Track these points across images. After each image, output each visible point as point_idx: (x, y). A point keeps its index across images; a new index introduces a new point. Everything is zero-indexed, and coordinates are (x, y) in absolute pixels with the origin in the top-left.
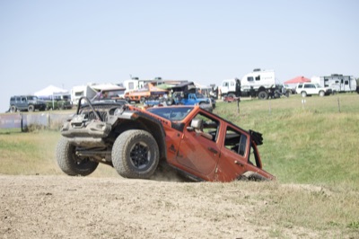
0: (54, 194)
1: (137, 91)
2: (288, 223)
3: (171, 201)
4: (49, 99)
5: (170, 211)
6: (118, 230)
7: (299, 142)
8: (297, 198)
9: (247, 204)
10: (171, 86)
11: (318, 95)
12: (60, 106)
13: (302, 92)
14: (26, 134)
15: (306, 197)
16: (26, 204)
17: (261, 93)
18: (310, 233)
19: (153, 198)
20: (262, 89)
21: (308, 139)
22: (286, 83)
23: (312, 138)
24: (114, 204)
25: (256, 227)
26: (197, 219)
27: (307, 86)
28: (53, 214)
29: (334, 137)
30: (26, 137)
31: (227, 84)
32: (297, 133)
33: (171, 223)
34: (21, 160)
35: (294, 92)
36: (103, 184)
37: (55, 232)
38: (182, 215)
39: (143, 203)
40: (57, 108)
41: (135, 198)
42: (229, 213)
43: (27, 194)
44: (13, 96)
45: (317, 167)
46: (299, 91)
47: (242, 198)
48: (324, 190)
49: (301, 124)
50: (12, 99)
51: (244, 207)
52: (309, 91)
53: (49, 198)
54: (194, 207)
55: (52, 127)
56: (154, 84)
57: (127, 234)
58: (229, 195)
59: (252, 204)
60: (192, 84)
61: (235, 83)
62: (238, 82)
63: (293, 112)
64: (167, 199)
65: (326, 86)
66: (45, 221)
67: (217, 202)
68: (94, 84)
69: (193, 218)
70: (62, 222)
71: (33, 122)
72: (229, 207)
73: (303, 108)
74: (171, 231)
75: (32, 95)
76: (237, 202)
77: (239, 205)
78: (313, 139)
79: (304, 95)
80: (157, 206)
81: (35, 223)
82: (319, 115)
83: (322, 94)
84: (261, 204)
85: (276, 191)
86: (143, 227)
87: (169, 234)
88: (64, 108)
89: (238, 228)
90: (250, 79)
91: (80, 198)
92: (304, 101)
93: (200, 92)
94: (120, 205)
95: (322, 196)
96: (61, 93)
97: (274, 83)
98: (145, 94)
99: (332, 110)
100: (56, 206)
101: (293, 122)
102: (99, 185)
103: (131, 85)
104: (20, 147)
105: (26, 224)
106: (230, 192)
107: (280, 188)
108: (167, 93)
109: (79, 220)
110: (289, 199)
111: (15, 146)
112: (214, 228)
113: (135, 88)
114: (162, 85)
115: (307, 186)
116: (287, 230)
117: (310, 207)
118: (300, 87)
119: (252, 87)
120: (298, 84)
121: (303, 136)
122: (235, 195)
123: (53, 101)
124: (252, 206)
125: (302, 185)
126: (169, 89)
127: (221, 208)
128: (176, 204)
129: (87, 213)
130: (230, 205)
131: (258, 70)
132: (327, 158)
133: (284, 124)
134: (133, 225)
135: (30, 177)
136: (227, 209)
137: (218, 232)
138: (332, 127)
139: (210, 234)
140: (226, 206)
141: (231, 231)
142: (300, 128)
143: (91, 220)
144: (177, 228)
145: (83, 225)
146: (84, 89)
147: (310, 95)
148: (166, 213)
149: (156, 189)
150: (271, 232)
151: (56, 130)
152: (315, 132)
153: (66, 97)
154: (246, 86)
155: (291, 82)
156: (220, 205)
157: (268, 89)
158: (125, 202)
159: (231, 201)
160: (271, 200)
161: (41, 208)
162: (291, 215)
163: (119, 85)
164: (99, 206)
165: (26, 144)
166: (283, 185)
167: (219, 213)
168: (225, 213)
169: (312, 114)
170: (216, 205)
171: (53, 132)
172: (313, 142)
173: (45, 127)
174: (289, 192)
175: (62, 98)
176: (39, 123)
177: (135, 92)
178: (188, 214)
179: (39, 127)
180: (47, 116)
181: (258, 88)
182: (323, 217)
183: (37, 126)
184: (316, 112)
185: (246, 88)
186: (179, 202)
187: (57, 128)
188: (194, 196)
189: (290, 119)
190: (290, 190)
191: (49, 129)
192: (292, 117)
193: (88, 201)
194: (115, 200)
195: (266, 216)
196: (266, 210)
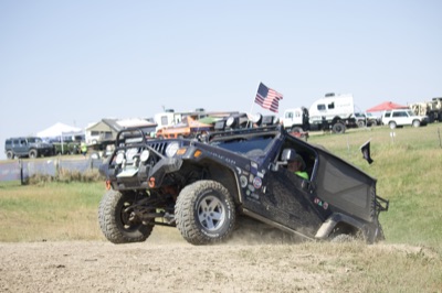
0: (68, 266)
1: (172, 128)
3: (223, 271)
4: (56, 141)
5: (222, 284)
7: (389, 188)
8: (388, 262)
9: (323, 272)
10: (216, 119)
11: (412, 125)
12: (72, 149)
13: (390, 122)
15: (400, 260)
16: (32, 281)
17: (336, 125)
19: (199, 268)
20: (337, 119)
21: (400, 184)
22: (369, 111)
23: (406, 182)
24: (147, 277)
27: (396, 115)
28: (67, 292)
29: (435, 181)
30: (28, 191)
31: (290, 116)
32: (385, 176)
34: (22, 222)
35: (379, 123)
39: (186, 276)
40: (67, 152)
41: (175, 269)
42: (300, 285)
43: (32, 267)
44: (9, 138)
45: (413, 220)
46: (386, 121)
47: (316, 265)
48: (424, 251)
49: (390, 165)
50: (8, 142)
51: (319, 277)
52: (400, 121)
53: (62, 271)
54: (253, 279)
55: (61, 178)
56: (195, 117)
58: (298, 261)
59: (330, 272)
60: (245, 116)
61: (301, 113)
62: (306, 111)
63: (380, 149)
64: (217, 268)
67: (283, 271)
71: (36, 172)
72: (300, 278)
73: (393, 143)
75: (34, 136)
76: (310, 270)
77: (312, 274)
78: (407, 184)
79: (392, 126)
80: (204, 279)
82: (414, 152)
83: (416, 124)
84: (341, 271)
85: (360, 255)
88: (78, 153)
90: (321, 107)
91: (102, 271)
92: (393, 134)
94: (156, 278)
95: (422, 260)
96: (72, 132)
97: (352, 112)
98: (183, 131)
99: (430, 145)
100: (71, 282)
101: (380, 163)
102: (127, 253)
103: (164, 119)
104: (20, 205)
106: (300, 257)
107: (365, 250)
108: (211, 129)
110: (378, 264)
111: (14, 204)
113: (170, 124)
114: (206, 119)
115: (402, 247)
117: (407, 274)
118: (388, 115)
119: (324, 118)
120: (385, 112)
121: (393, 180)
122: (307, 261)
123: (62, 144)
124: (330, 275)
125: (395, 246)
126: (214, 124)
127: (288, 278)
128: (228, 274)
129: (112, 289)
130: (300, 274)
131: (332, 95)
132: (425, 208)
135: (35, 245)
136: (297, 280)
138: (432, 166)
140: (296, 275)
142: (389, 170)
147: (401, 126)
148: (216, 287)
149: (202, 257)
151: (67, 182)
152: (410, 175)
153: (79, 138)
154: (315, 116)
155: (375, 110)
156: (287, 274)
157: (345, 120)
158: (162, 274)
159: (301, 268)
160: (355, 267)
161: (51, 285)
162: (382, 285)
163: (148, 120)
164: (128, 281)
165: (27, 201)
166: (370, 247)
167: (287, 285)
168: (294, 284)
169: (404, 150)
170: (283, 275)
171: (63, 184)
172: (406, 188)
173: (52, 178)
174: (378, 255)
175: (73, 139)
176: (44, 174)
177: (169, 128)
178: (246, 288)
179: (44, 178)
180: (55, 163)
181: (332, 118)
182: (424, 287)
183: (42, 177)
184: (409, 148)
185: (315, 119)
186: (233, 272)
187: (69, 178)
188: (253, 264)
189: (375, 157)
190: (380, 252)
191: (58, 181)
192: (378, 155)
193: (113, 274)
194: (149, 272)
195: (349, 288)
196: (348, 280)
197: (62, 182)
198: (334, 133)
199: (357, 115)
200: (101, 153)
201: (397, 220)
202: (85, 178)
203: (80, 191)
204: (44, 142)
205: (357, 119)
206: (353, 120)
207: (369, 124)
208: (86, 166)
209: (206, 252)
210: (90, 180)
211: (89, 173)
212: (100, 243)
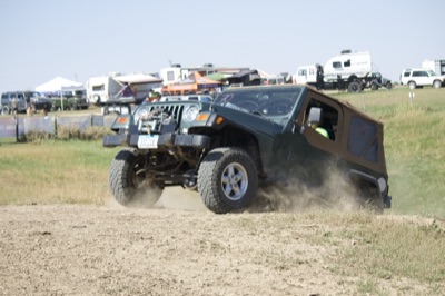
0: (54, 233)
1: (178, 84)
2: (385, 272)
3: (219, 241)
4: (56, 96)
5: (218, 255)
6: (143, 283)
7: (406, 152)
8: (398, 234)
9: (327, 244)
10: (226, 76)
11: (432, 86)
12: (72, 106)
13: (409, 82)
14: (24, 145)
15: (411, 233)
16: (13, 249)
17: (351, 84)
18: (416, 287)
19: (194, 237)
20: (353, 77)
21: (418, 147)
23: (424, 146)
24: (138, 246)
25: (338, 277)
26: (255, 267)
27: (416, 74)
28: (51, 262)
30: (23, 149)
31: (303, 73)
32: (402, 139)
33: (219, 274)
34: (16, 183)
36: (124, 217)
37: (54, 289)
38: (235, 262)
39: (180, 245)
40: (67, 107)
41: (169, 238)
42: (302, 258)
43: (15, 234)
45: (431, 187)
46: (405, 80)
47: (321, 236)
48: (438, 223)
49: (408, 127)
50: (4, 96)
51: (323, 249)
52: (420, 80)
53: (47, 239)
54: (251, 250)
55: (59, 135)
56: (203, 73)
57: (155, 289)
58: (301, 232)
59: (335, 244)
60: (256, 72)
61: (315, 70)
62: (320, 69)
63: (398, 110)
64: (213, 238)
65: (443, 73)
66: (40, 273)
67: (284, 242)
68: (119, 75)
69: (249, 266)
70: (63, 274)
71: (33, 128)
72: (301, 250)
73: (411, 104)
74: (219, 284)
75: (32, 90)
76: (313, 242)
77: (315, 246)
78: (426, 148)
79: (412, 86)
80: (199, 249)
81: (25, 276)
82: (434, 114)
83: (437, 85)
84: (347, 243)
85: (369, 226)
86: (179, 279)
87: (215, 289)
88: (78, 108)
89: (314, 280)
90: (336, 65)
91: (90, 239)
92: (412, 94)
94: (147, 247)
95: (435, 232)
96: (73, 87)
97: (369, 70)
98: (189, 87)
100: (55, 251)
101: (397, 125)
102: (119, 219)
103: (170, 75)
104: (14, 164)
105: (11, 278)
106: (304, 228)
107: (375, 221)
108: (221, 85)
109: (87, 270)
110: (386, 237)
111: (8, 162)
112: (279, 279)
113: (176, 80)
114: (214, 75)
115: (414, 218)
116: (383, 281)
117: (417, 248)
118: (407, 74)
119: (339, 76)
120: (404, 71)
121: (411, 144)
122: (312, 232)
123: (62, 99)
124: (334, 247)
125: (406, 216)
126: (223, 80)
127: (289, 251)
128: (226, 245)
129: (99, 259)
130: (302, 246)
131: (348, 52)
134: (164, 277)
135: (23, 209)
136: (298, 252)
137: (285, 286)
139: (274, 289)
140: (298, 247)
141: (304, 284)
142: (406, 132)
143: (104, 270)
144: (227, 280)
145: (94, 277)
146: (104, 81)
147: (421, 87)
148: (212, 259)
149: (199, 225)
150: (360, 284)
151: (65, 139)
152: (429, 138)
153: (80, 93)
154: (330, 74)
156: (289, 245)
157: (362, 79)
158: (154, 243)
159: (304, 239)
160: (362, 239)
161: (34, 254)
162: (390, 259)
163: (153, 75)
164: (117, 250)
165: (22, 159)
166: (379, 217)
167: (287, 257)
168: (295, 257)
169: (423, 112)
170: (284, 247)
171: (61, 142)
172: (425, 152)
173: (50, 136)
174: (387, 227)
175: (74, 93)
176: (41, 131)
177: (175, 84)
178: (243, 260)
179: (41, 136)
180: (53, 119)
181: (348, 77)
182: (435, 263)
183: (39, 134)
184: (429, 109)
185: (330, 77)
186: (231, 243)
187: (67, 136)
188: (253, 234)
189: (392, 120)
190: (389, 224)
191: (56, 138)
192: (397, 117)
193: (102, 243)
194: (140, 241)
195: (354, 262)
196: (354, 254)
197: (60, 139)
198: (350, 92)
200: (102, 109)
201: (415, 187)
202: (84, 136)
203: (79, 149)
204: (43, 96)
208: (86, 122)
209: (204, 220)
210: (90, 138)
211: (89, 130)
212: (93, 207)
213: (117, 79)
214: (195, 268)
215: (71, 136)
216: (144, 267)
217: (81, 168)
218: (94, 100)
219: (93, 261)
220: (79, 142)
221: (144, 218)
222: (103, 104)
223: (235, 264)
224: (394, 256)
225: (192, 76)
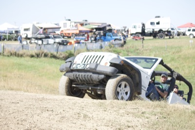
0: (2, 106)
1: (69, 30)
3: (88, 114)
4: (4, 33)
5: (87, 121)
8: (180, 115)
9: (143, 118)
10: (94, 27)
12: (12, 38)
13: (190, 34)
15: (187, 114)
17: (160, 34)
19: (75, 111)
20: (161, 31)
21: (193, 69)
22: (179, 27)
24: (46, 114)
26: (106, 128)
27: (194, 30)
31: (135, 27)
32: (186, 65)
35: (184, 34)
36: (39, 99)
39: (67, 115)
40: (10, 39)
41: (62, 111)
42: (130, 124)
46: (188, 33)
47: (140, 113)
49: (188, 58)
51: (141, 120)
54: (104, 119)
55: (5, 54)
56: (82, 25)
58: (130, 111)
59: (147, 118)
60: (110, 25)
61: (141, 26)
62: (144, 25)
63: (183, 49)
64: (84, 112)
67: (121, 116)
68: (38, 23)
69: (102, 127)
70: (6, 127)
72: (130, 120)
73: (191, 46)
76: (136, 116)
77: (137, 119)
79: (191, 37)
80: (77, 117)
84: (153, 118)
85: (165, 109)
88: (15, 40)
90: (152, 23)
91: (21, 109)
92: (192, 41)
93: (115, 31)
94: (50, 115)
96: (13, 29)
98: (75, 32)
100: (2, 115)
101: (183, 56)
102: (36, 100)
103: (65, 25)
106: (131, 109)
108: (91, 32)
109: (19, 126)
110: (174, 115)
113: (68, 27)
114: (88, 26)
115: (189, 107)
117: (190, 122)
118: (189, 30)
119: (153, 30)
120: (188, 28)
121: (189, 67)
122: (135, 111)
123: (7, 35)
124: (147, 120)
125: (185, 106)
126: (93, 29)
128: (91, 116)
129: (25, 120)
130: (130, 118)
131: (159, 17)
133: (176, 58)
136: (128, 122)
140: (128, 119)
142: (187, 61)
143: (27, 126)
146: (30, 26)
148: (83, 123)
149: (78, 104)
151: (8, 56)
153: (17, 32)
155: (182, 27)
156: (123, 118)
157: (165, 31)
158: (54, 113)
159: (131, 115)
160: (161, 116)
162: (175, 127)
163: (56, 24)
164: (35, 116)
167: (122, 124)
168: (127, 124)
170: (121, 118)
171: (6, 57)
175: (14, 32)
177: (67, 30)
178: (100, 124)
180: (2, 45)
181: (158, 30)
185: (149, 30)
186: (93, 115)
187: (9, 54)
188: (105, 111)
189: (180, 54)
190: (176, 109)
191: (3, 55)
192: (182, 53)
193: (26, 112)
194: (47, 112)
195: (157, 128)
196: (157, 124)
197: (6, 56)
198: (159, 38)
199: (172, 29)
200: (28, 41)
202: (18, 54)
203: (15, 62)
205: (172, 31)
206: (170, 32)
207: (179, 34)
208: (20, 48)
209: (80, 102)
210: (21, 56)
211: (21, 52)
212: (22, 93)
213: (37, 26)
214: (74, 127)
215: (11, 54)
216: (48, 125)
217: (16, 71)
218: (24, 36)
219: (22, 121)
220: (16, 58)
221: (49, 100)
222: (29, 39)
223: (95, 126)
224: (178, 126)
225: (76, 26)
